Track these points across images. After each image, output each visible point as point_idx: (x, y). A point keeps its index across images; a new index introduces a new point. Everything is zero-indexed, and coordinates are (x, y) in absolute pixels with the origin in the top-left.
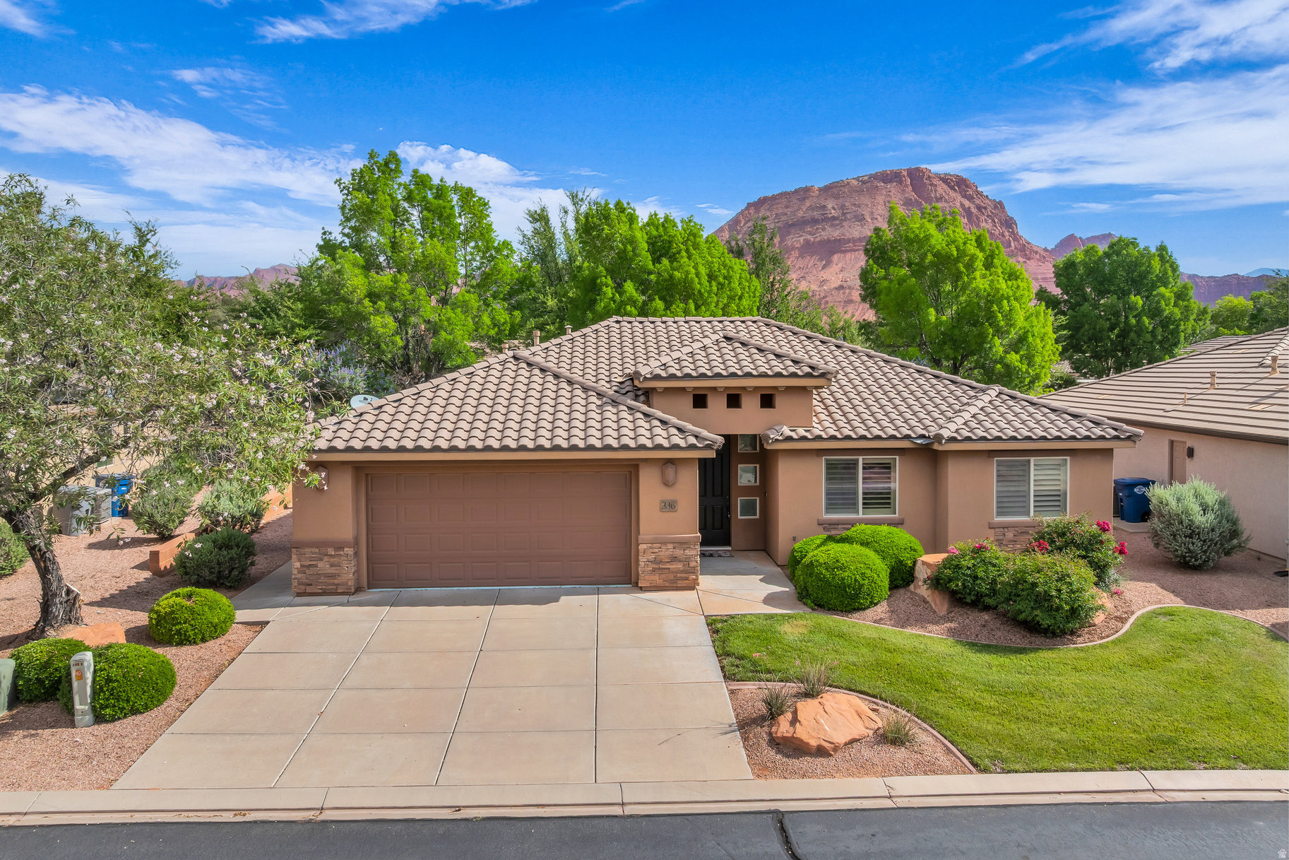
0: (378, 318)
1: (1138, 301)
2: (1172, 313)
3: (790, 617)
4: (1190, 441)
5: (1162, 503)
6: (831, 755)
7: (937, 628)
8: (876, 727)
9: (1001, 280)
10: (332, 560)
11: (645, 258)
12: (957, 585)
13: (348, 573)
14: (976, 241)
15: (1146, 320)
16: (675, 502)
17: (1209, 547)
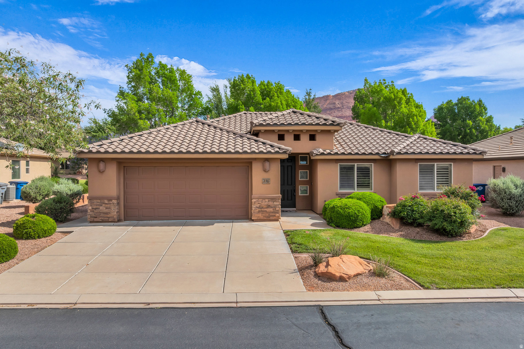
0: (142, 121)
1: (470, 123)
2: (485, 128)
3: (323, 230)
4: (503, 164)
5: (495, 185)
6: (347, 281)
7: (395, 234)
8: (370, 269)
9: (413, 108)
10: (106, 206)
11: (259, 98)
12: (404, 214)
13: (114, 212)
14: (402, 92)
15: (474, 131)
16: (269, 179)
17: (519, 204)
